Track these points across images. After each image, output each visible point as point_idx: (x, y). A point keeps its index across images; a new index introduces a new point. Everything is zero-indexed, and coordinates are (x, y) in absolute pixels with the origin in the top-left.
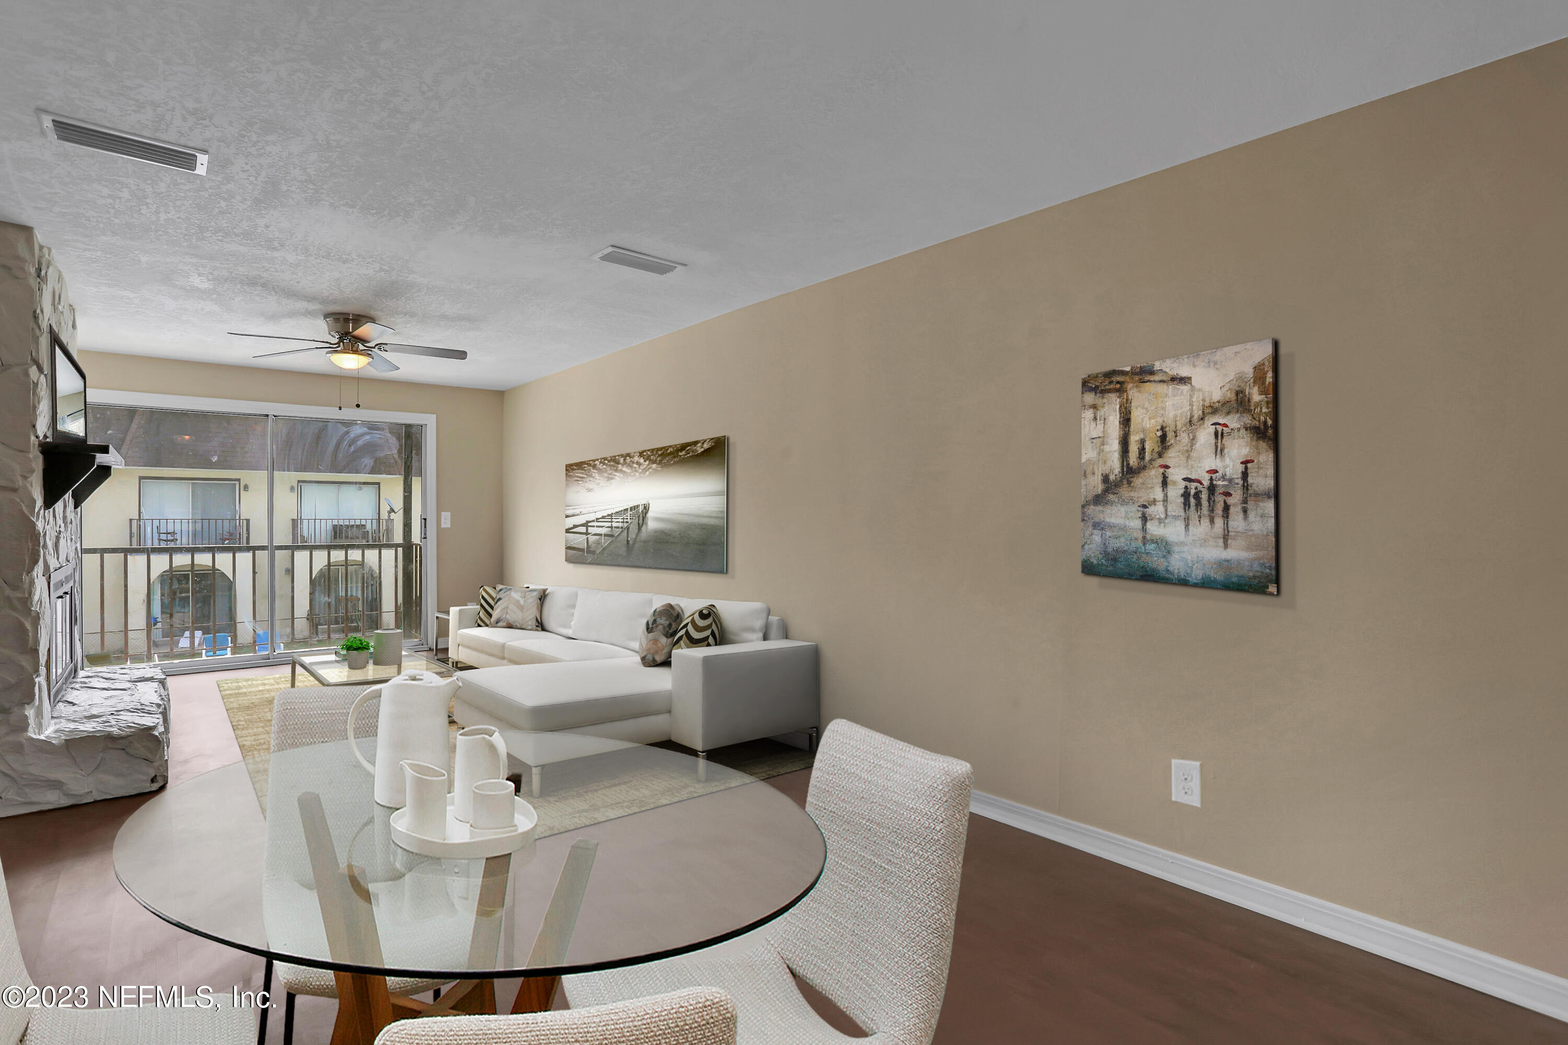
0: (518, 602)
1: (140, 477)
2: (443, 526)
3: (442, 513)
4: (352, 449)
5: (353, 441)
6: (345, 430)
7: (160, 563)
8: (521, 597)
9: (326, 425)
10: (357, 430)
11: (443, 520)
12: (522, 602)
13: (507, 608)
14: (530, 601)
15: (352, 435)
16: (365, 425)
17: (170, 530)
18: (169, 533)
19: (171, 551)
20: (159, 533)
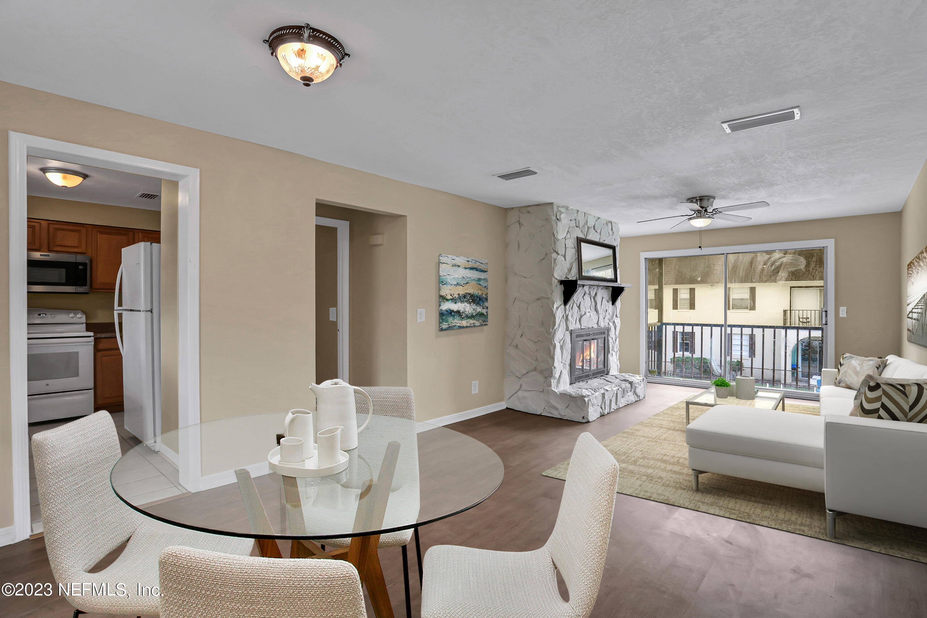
0: (855, 368)
1: (791, 287)
2: (841, 316)
3: (840, 308)
4: (773, 268)
5: (774, 262)
6: (769, 256)
7: (804, 334)
8: (859, 365)
9: (756, 255)
10: (776, 256)
11: (841, 312)
12: (858, 368)
13: (846, 372)
14: (865, 368)
15: (773, 259)
16: (782, 252)
17: (805, 316)
18: (804, 318)
19: (810, 329)
20: (799, 318)
